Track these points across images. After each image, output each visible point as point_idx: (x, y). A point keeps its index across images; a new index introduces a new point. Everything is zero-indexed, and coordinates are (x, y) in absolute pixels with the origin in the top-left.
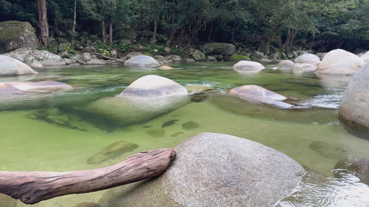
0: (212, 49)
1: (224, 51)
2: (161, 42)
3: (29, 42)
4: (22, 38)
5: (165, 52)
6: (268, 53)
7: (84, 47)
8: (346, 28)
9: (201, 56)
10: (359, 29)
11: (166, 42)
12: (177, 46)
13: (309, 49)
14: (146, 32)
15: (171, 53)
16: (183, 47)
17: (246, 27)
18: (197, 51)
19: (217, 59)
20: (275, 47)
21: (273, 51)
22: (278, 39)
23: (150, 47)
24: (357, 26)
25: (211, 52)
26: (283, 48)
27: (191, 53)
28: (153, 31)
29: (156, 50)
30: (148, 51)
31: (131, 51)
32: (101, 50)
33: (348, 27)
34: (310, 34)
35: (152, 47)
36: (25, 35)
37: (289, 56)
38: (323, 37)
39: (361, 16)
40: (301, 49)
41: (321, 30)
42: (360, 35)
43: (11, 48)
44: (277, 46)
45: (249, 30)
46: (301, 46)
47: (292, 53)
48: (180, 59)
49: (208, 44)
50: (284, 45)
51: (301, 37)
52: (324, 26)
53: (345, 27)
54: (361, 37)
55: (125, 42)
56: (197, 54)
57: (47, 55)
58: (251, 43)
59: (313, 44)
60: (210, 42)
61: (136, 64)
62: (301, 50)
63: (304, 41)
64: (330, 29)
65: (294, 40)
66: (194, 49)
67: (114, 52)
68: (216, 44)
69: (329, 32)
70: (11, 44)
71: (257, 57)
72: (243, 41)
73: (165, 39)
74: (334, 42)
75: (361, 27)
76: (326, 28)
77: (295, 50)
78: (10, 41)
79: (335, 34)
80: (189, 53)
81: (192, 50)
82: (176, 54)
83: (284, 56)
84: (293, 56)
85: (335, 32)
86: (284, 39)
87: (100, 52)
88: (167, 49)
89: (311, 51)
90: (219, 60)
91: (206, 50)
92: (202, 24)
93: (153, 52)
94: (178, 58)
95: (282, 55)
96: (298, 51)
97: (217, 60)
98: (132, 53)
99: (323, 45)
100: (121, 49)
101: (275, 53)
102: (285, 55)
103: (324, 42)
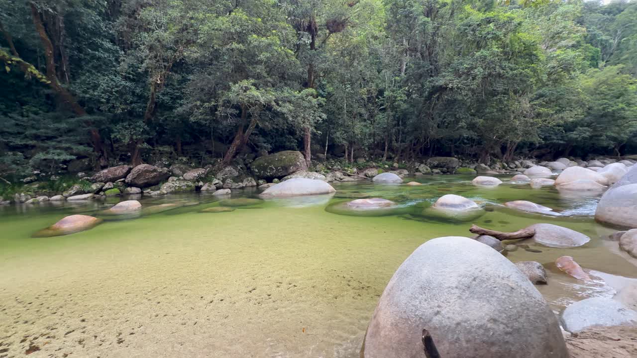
0: (436, 163)
1: (448, 164)
2: (390, 158)
3: (303, 166)
4: (298, 163)
5: (394, 167)
6: (489, 164)
7: (332, 167)
8: (575, 136)
9: (427, 169)
10: (590, 136)
11: (394, 158)
12: (404, 162)
13: (532, 158)
14: (378, 151)
15: (399, 168)
16: (409, 161)
17: (466, 141)
18: (422, 165)
19: (441, 171)
20: (495, 158)
21: (494, 162)
22: (498, 150)
23: (381, 164)
24: (588, 133)
25: (435, 165)
26: (504, 158)
27: (417, 167)
28: (384, 150)
29: (387, 166)
30: (380, 167)
31: (367, 168)
32: (346, 168)
33: (577, 134)
34: (532, 144)
35: (383, 164)
36: (301, 161)
37: (511, 167)
38: (547, 146)
39: (592, 123)
40: (522, 158)
41: (545, 139)
42: (591, 142)
43: (291, 171)
44: (497, 157)
45: (469, 144)
46: (522, 156)
47: (514, 163)
48: (408, 173)
49: (431, 159)
50: (505, 156)
51: (523, 147)
52: (547, 135)
53: (573, 135)
54: (593, 144)
55: (361, 161)
56: (423, 168)
57: (317, 175)
58: (470, 155)
59: (536, 153)
60: (431, 157)
61: (384, 180)
62: (524, 160)
63: (526, 151)
64: (555, 138)
65: (516, 150)
66: (419, 164)
67: (355, 170)
68: (438, 158)
69: (555, 141)
70: (291, 168)
71: (482, 169)
72: (462, 154)
73: (393, 156)
74: (560, 149)
75: (592, 134)
76: (550, 136)
77: (516, 160)
78: (291, 166)
79: (562, 142)
80: (415, 167)
81: (417, 164)
82: (404, 168)
83: (505, 166)
84: (515, 166)
85: (561, 140)
86: (504, 149)
87: (346, 170)
88: (396, 165)
89: (534, 160)
90: (444, 173)
91: (430, 164)
92: (425, 141)
93: (385, 167)
94: (406, 172)
95: (503, 165)
96: (520, 161)
97: (442, 173)
98: (368, 170)
99: (548, 153)
100: (359, 166)
101: (496, 164)
102: (507, 165)
103: (549, 150)
